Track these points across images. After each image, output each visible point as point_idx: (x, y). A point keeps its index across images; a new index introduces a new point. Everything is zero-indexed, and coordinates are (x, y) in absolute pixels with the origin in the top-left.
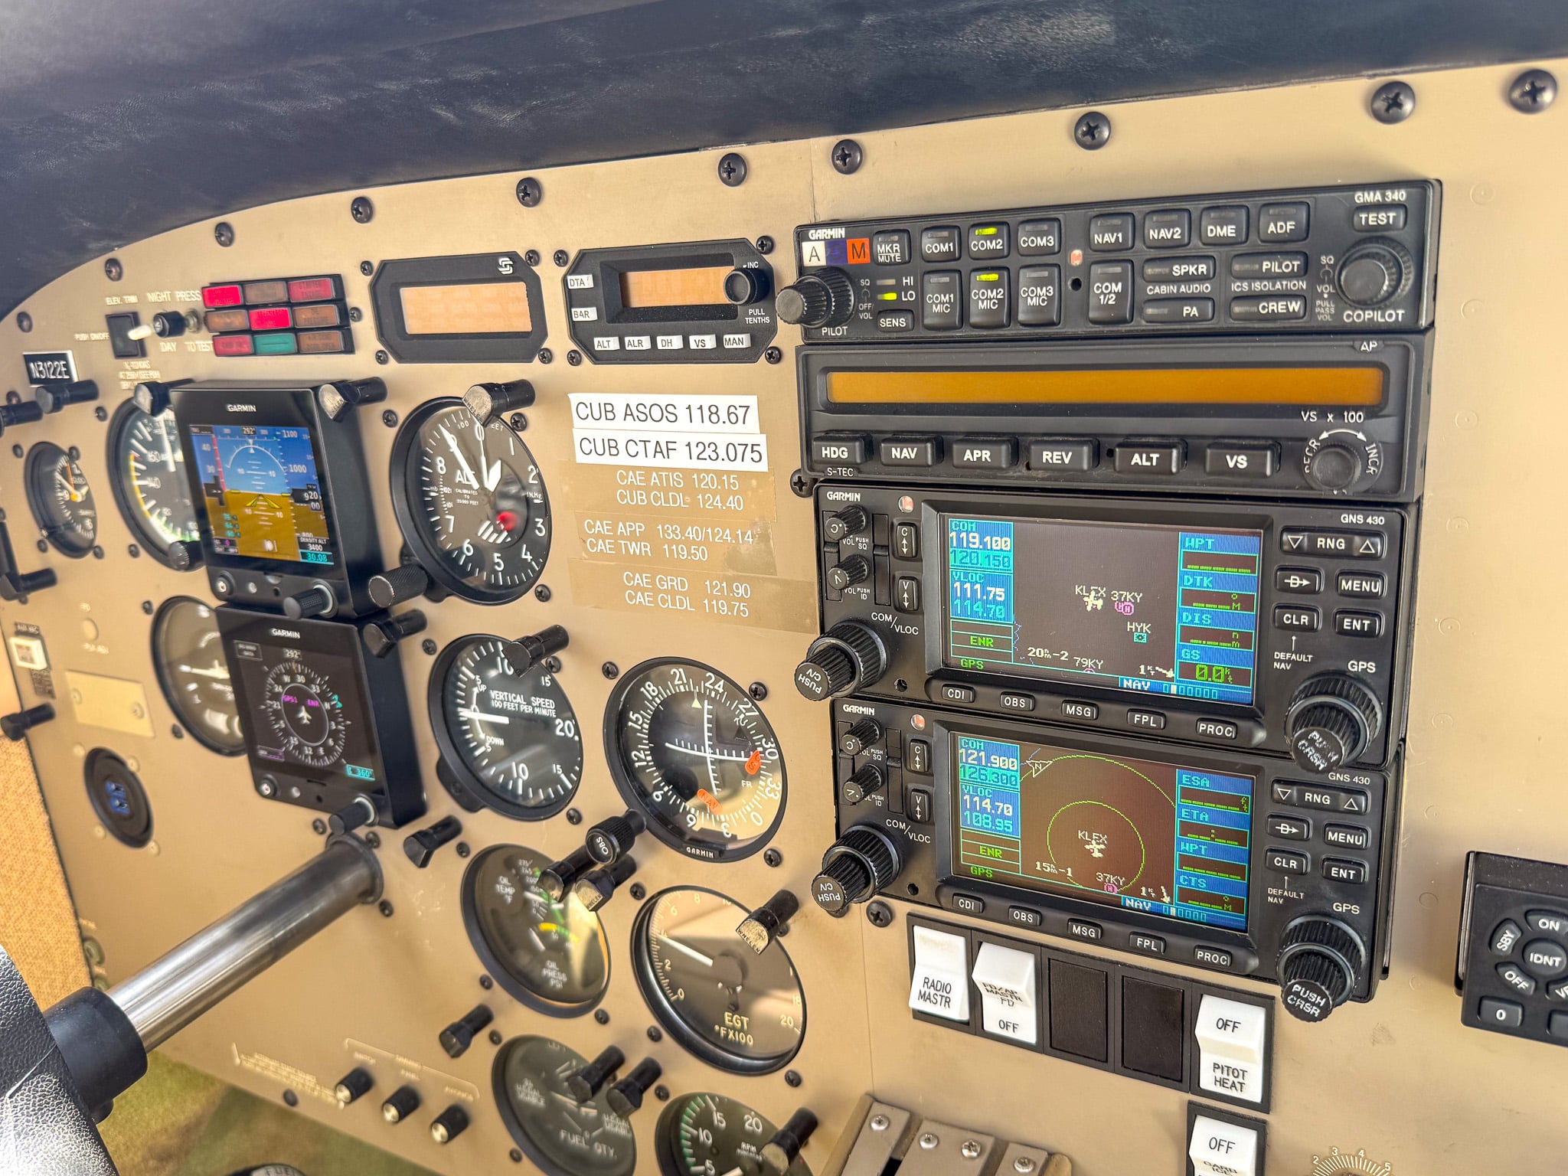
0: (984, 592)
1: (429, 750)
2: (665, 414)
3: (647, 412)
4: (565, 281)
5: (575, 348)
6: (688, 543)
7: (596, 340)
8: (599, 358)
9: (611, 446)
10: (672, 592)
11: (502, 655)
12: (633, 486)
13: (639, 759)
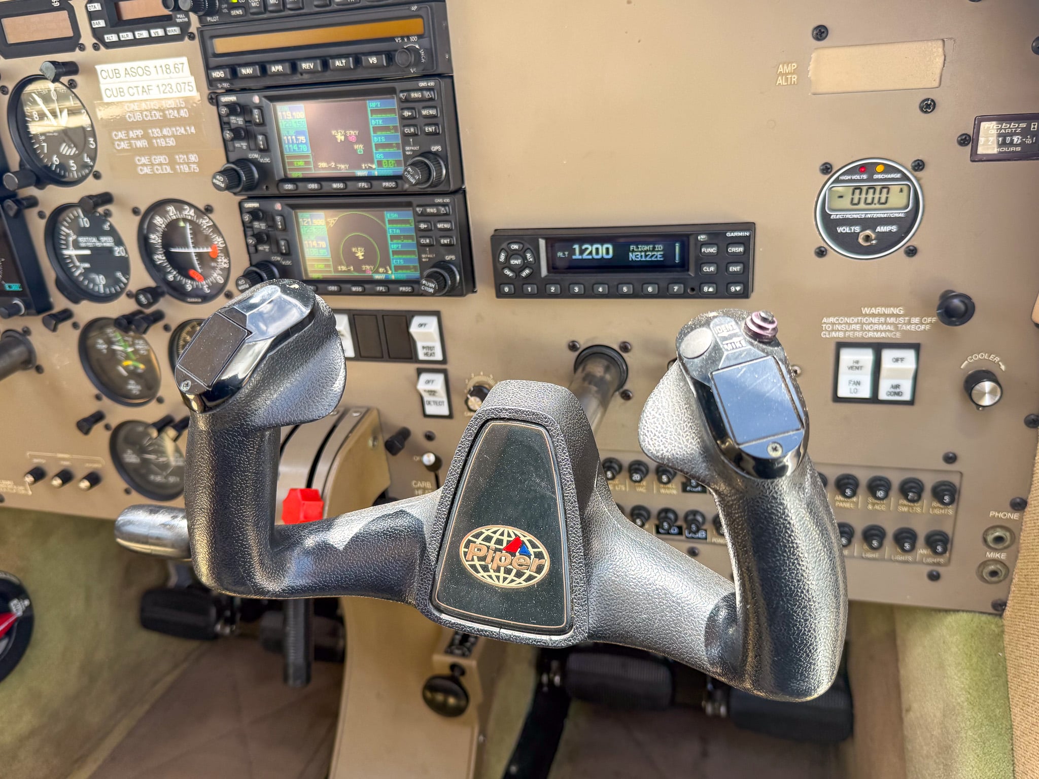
0: (297, 139)
1: (50, 273)
2: (145, 71)
3: (136, 71)
4: (86, 7)
5: (96, 42)
6: (164, 137)
7: (106, 36)
8: (109, 45)
9: (120, 91)
10: (161, 164)
11: (83, 217)
12: (134, 111)
13: (159, 260)
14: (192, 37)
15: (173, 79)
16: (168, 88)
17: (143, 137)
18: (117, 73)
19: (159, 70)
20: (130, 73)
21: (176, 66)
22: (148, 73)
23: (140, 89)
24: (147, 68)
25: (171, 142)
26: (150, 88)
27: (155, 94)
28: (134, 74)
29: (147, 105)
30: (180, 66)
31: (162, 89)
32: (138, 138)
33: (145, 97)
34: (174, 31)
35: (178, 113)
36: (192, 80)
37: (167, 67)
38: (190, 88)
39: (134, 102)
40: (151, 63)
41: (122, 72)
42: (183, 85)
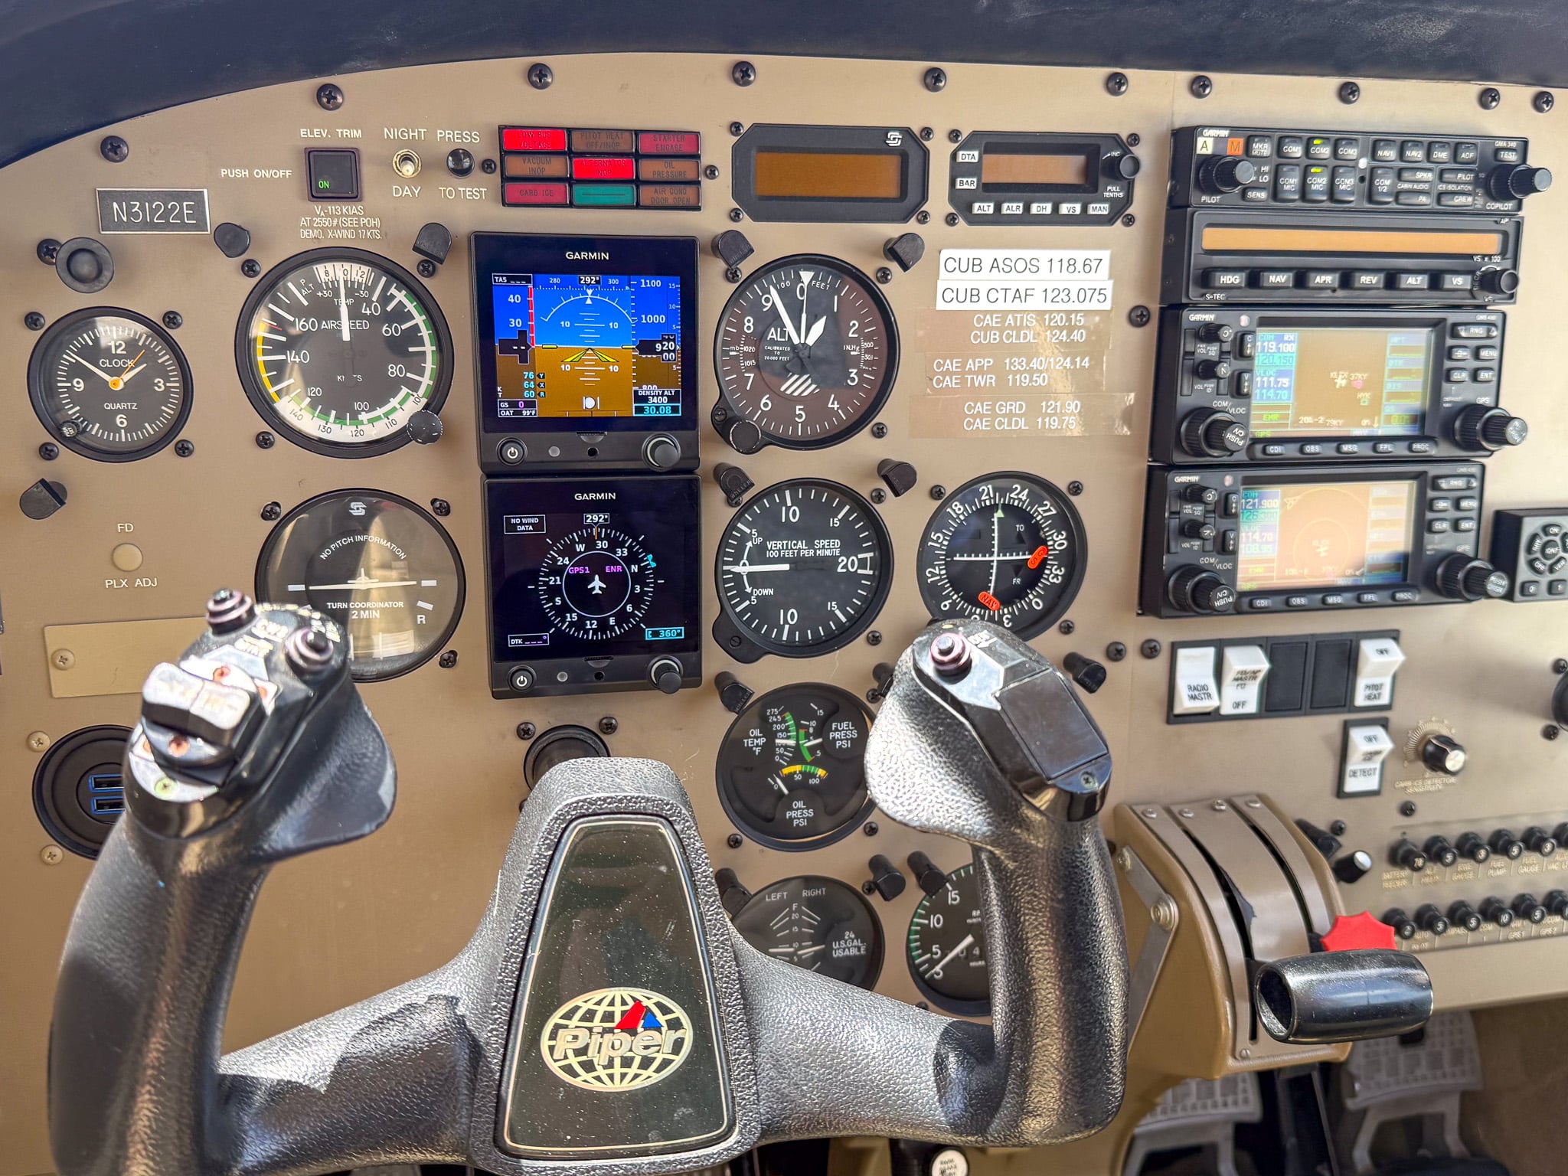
2: (1029, 266)
3: (1012, 264)
5: (953, 211)
6: (1031, 371)
7: (974, 205)
8: (974, 220)
9: (973, 294)
10: (1010, 415)
11: (789, 504)
12: (988, 328)
13: (934, 575)
14: (1130, 221)
15: (1076, 282)
16: (1063, 295)
17: (990, 370)
18: (975, 265)
19: (1056, 265)
20: (1001, 266)
21: (1088, 262)
22: (1034, 269)
23: (1011, 294)
24: (1033, 262)
25: (1040, 381)
26: (1029, 292)
27: (1036, 303)
29: (1015, 319)
30: (1094, 264)
31: (1050, 295)
32: (981, 371)
33: (1017, 305)
34: (1100, 209)
35: (1069, 336)
36: (1109, 285)
37: (1072, 263)
38: (1102, 298)
39: (991, 312)
40: (1044, 255)
41: (987, 264)
42: (1089, 293)
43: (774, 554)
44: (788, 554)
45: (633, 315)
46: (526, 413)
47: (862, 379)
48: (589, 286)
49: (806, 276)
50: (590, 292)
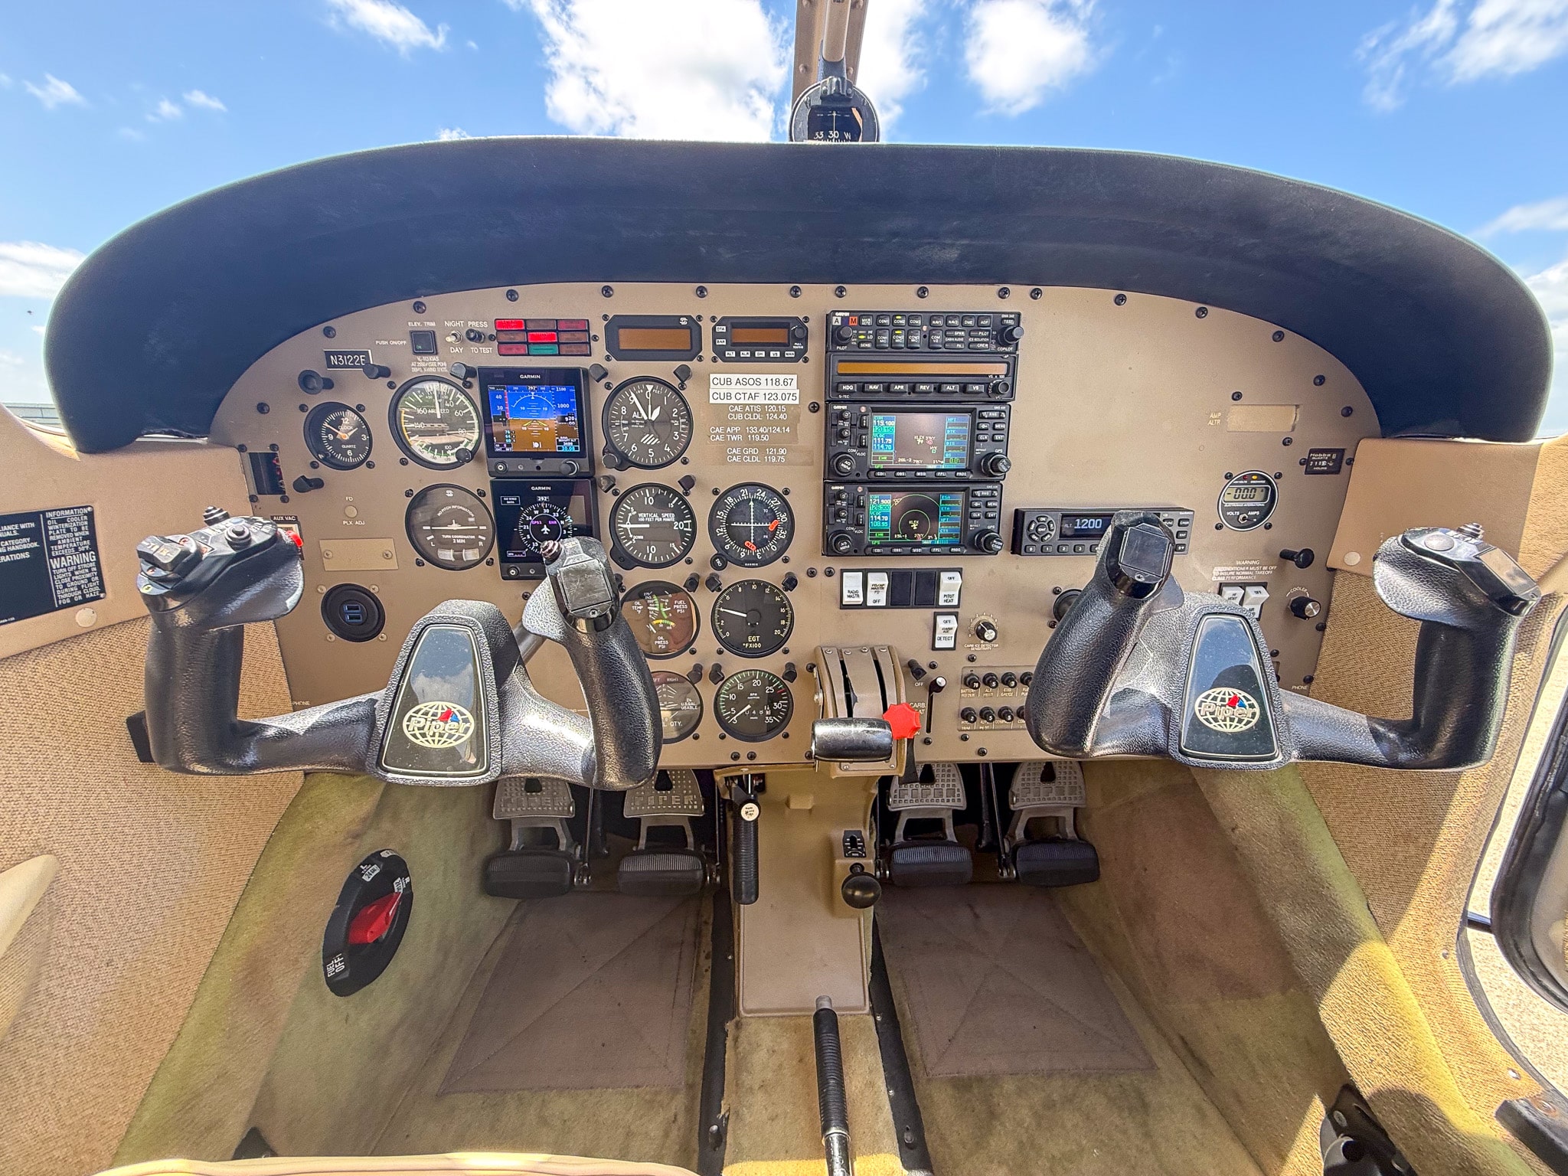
2: (755, 382)
3: (747, 381)
4: (714, 328)
5: (715, 355)
6: (760, 434)
7: (727, 353)
8: (728, 360)
9: (727, 395)
10: (751, 455)
11: (648, 495)
12: (737, 412)
13: (720, 532)
14: (806, 360)
15: (780, 390)
16: (774, 396)
17: (739, 433)
18: (728, 382)
20: (741, 382)
21: (786, 380)
22: (758, 384)
23: (747, 396)
25: (765, 438)
26: (756, 395)
28: (744, 383)
29: (750, 408)
30: (789, 381)
31: (767, 397)
32: (734, 433)
33: (751, 401)
34: (790, 354)
35: (778, 417)
36: (798, 391)
37: (778, 381)
38: (794, 398)
39: (738, 405)
40: (763, 377)
41: (734, 381)
42: (787, 396)
43: (643, 520)
44: (649, 520)
45: (553, 404)
46: (507, 449)
47: (681, 437)
48: (532, 391)
49: (650, 387)
50: (533, 393)
